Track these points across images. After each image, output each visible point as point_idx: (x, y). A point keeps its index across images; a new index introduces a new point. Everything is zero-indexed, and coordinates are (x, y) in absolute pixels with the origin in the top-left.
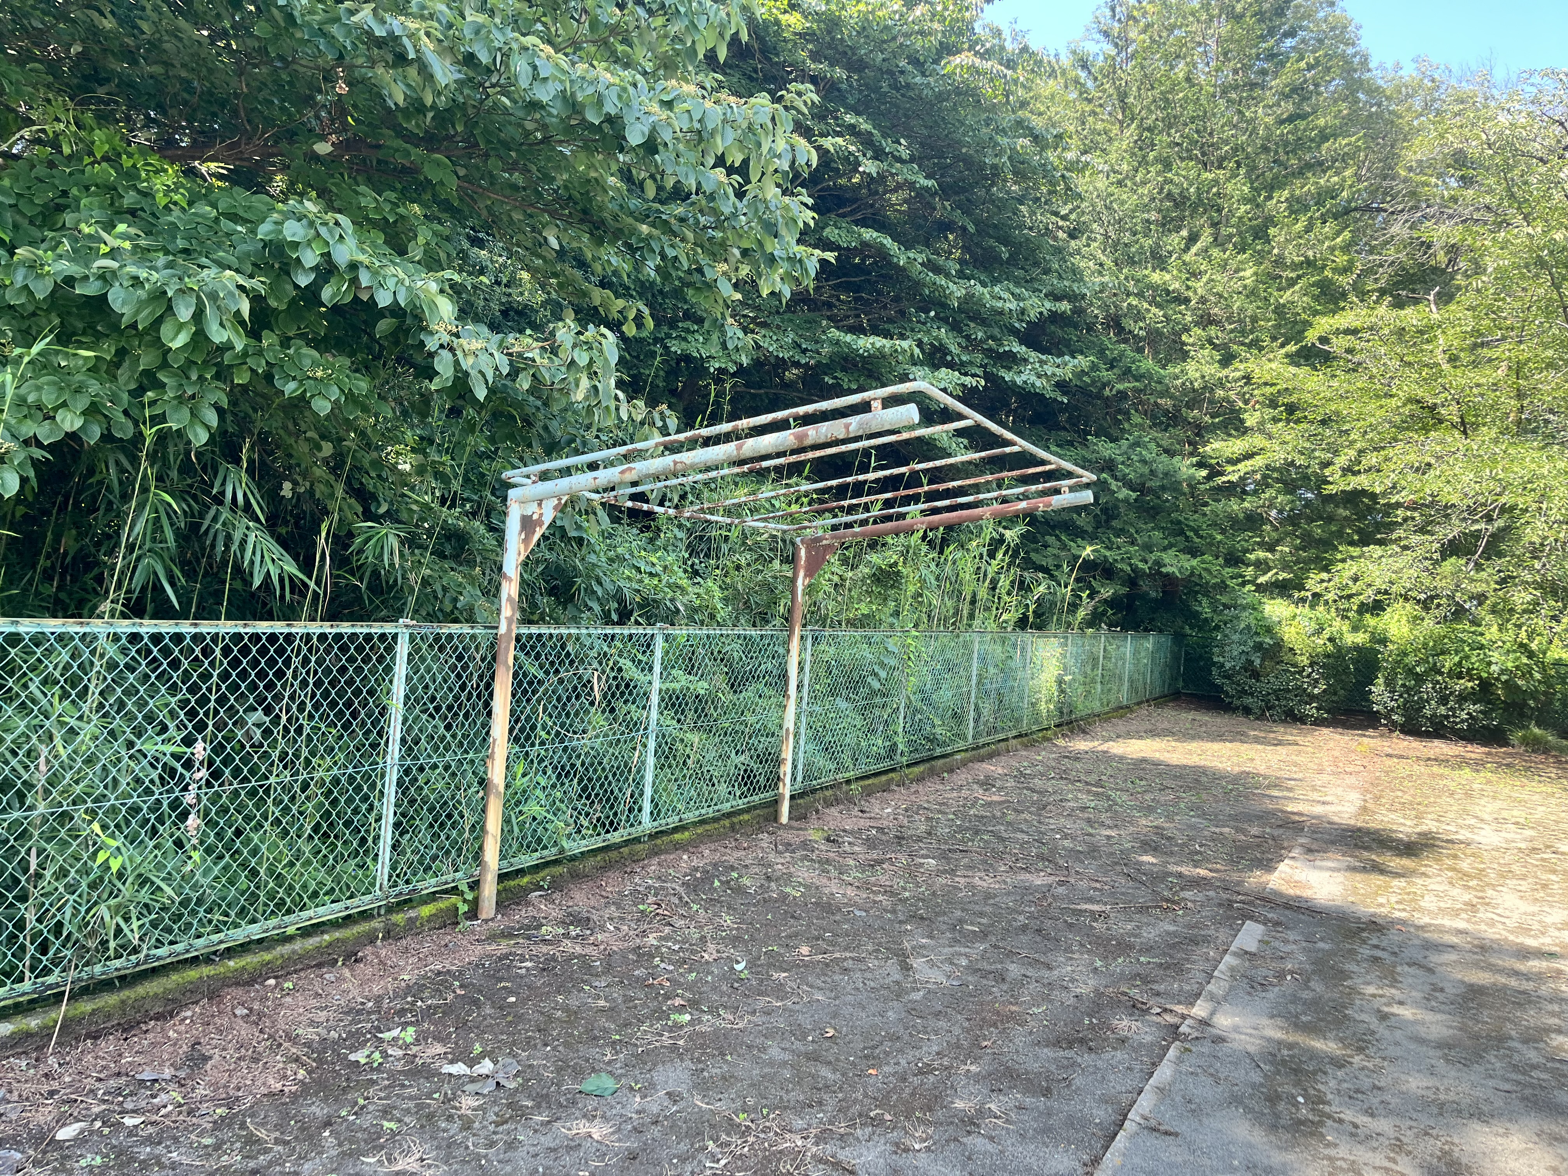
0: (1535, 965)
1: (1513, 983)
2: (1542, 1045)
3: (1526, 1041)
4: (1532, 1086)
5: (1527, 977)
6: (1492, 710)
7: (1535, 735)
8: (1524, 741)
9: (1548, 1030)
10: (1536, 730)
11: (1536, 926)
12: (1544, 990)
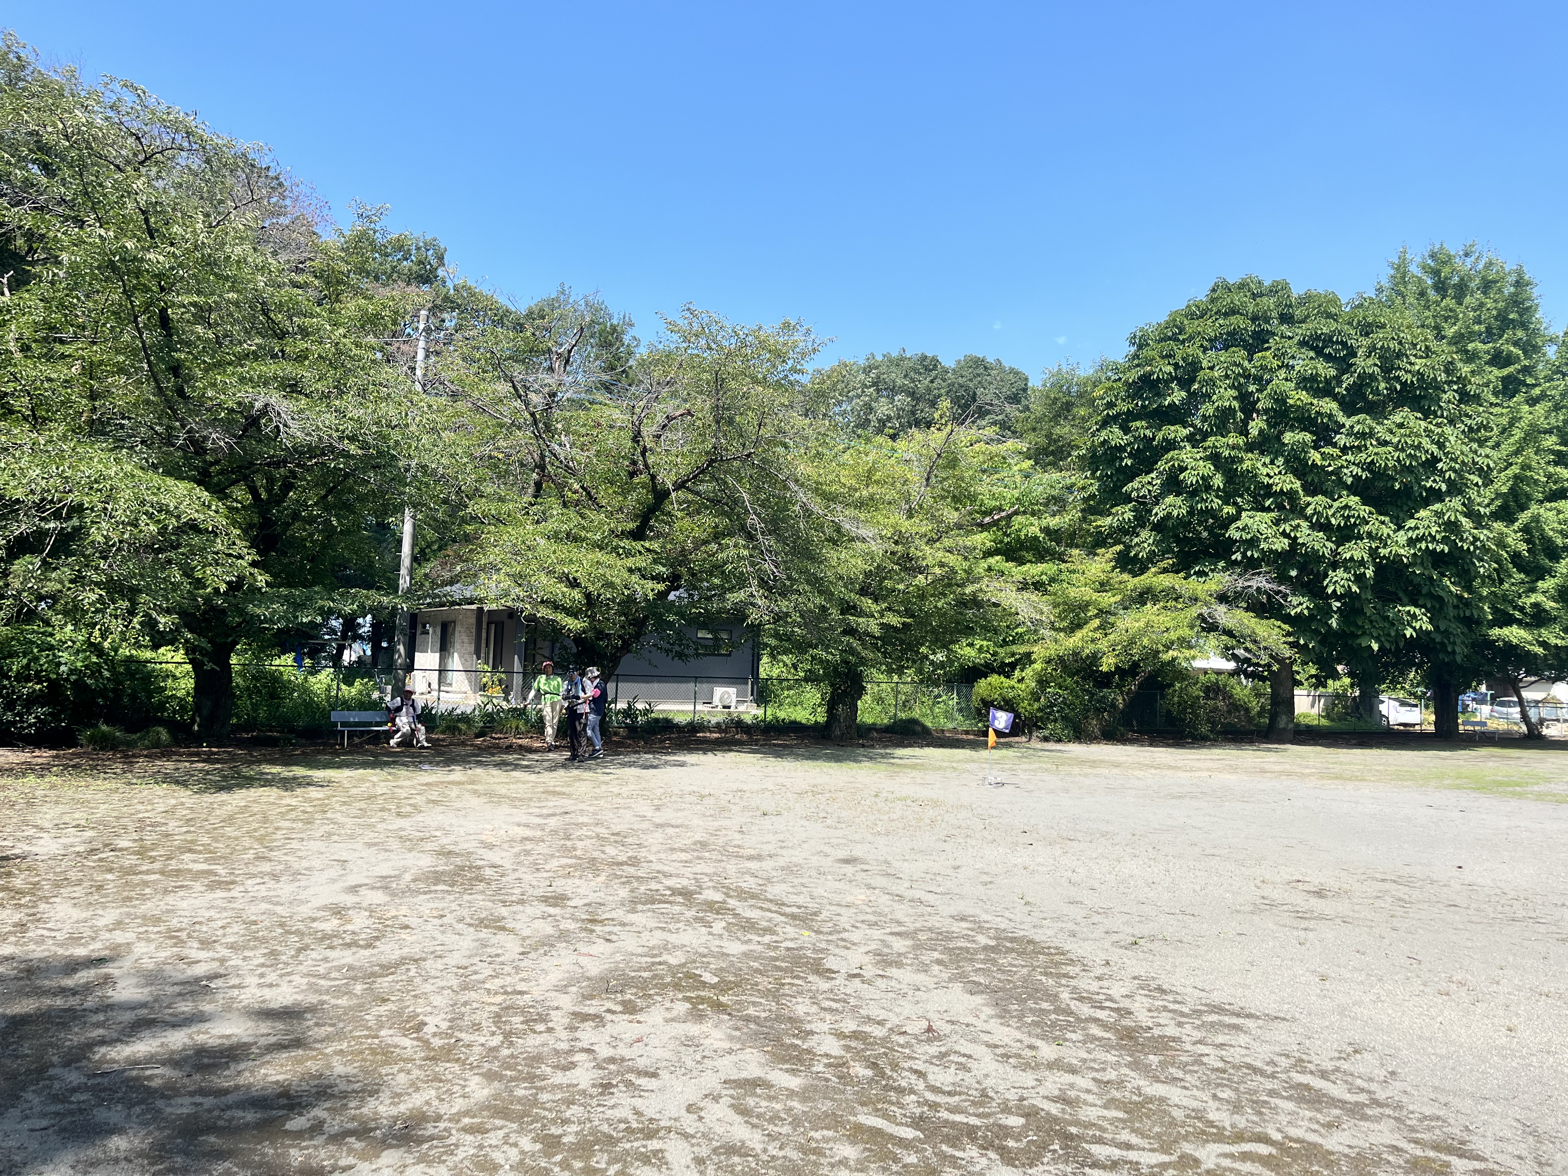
0: (83, 976)
1: (59, 1002)
2: (84, 1063)
3: (67, 1064)
4: (71, 1113)
5: (74, 992)
6: (60, 712)
7: (103, 733)
8: (92, 740)
9: (91, 1045)
10: (104, 728)
11: (88, 933)
12: (91, 1002)
